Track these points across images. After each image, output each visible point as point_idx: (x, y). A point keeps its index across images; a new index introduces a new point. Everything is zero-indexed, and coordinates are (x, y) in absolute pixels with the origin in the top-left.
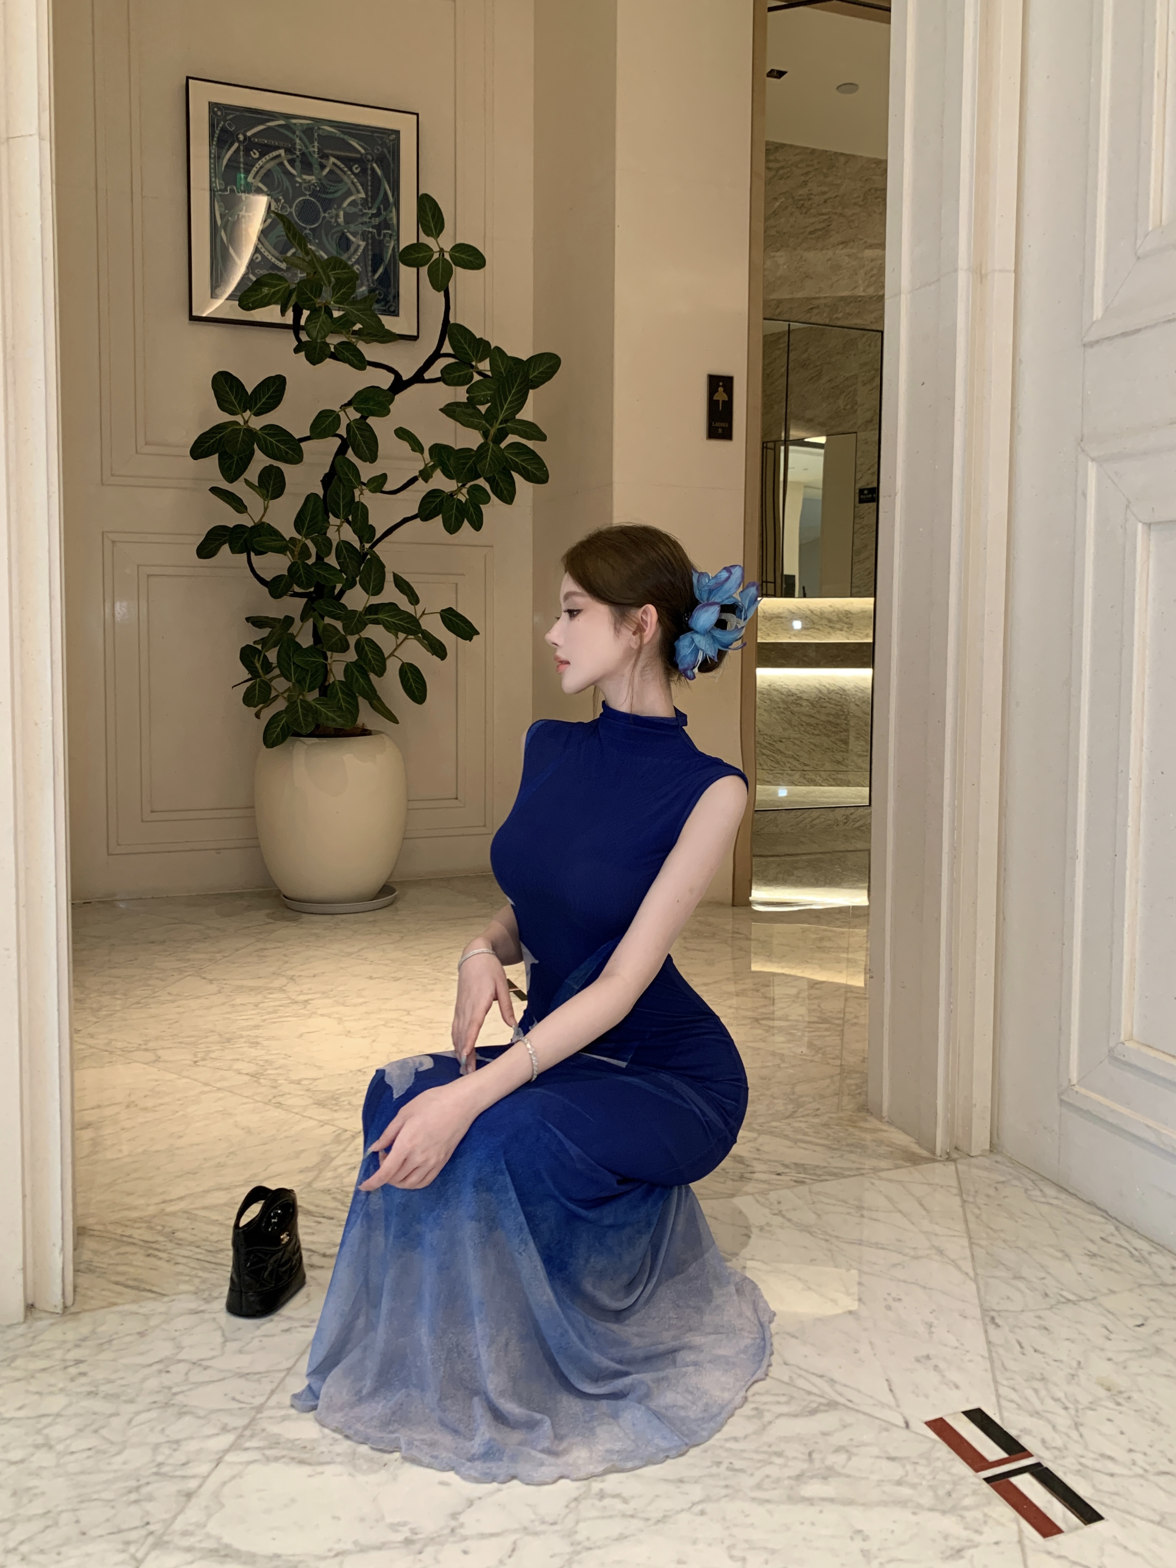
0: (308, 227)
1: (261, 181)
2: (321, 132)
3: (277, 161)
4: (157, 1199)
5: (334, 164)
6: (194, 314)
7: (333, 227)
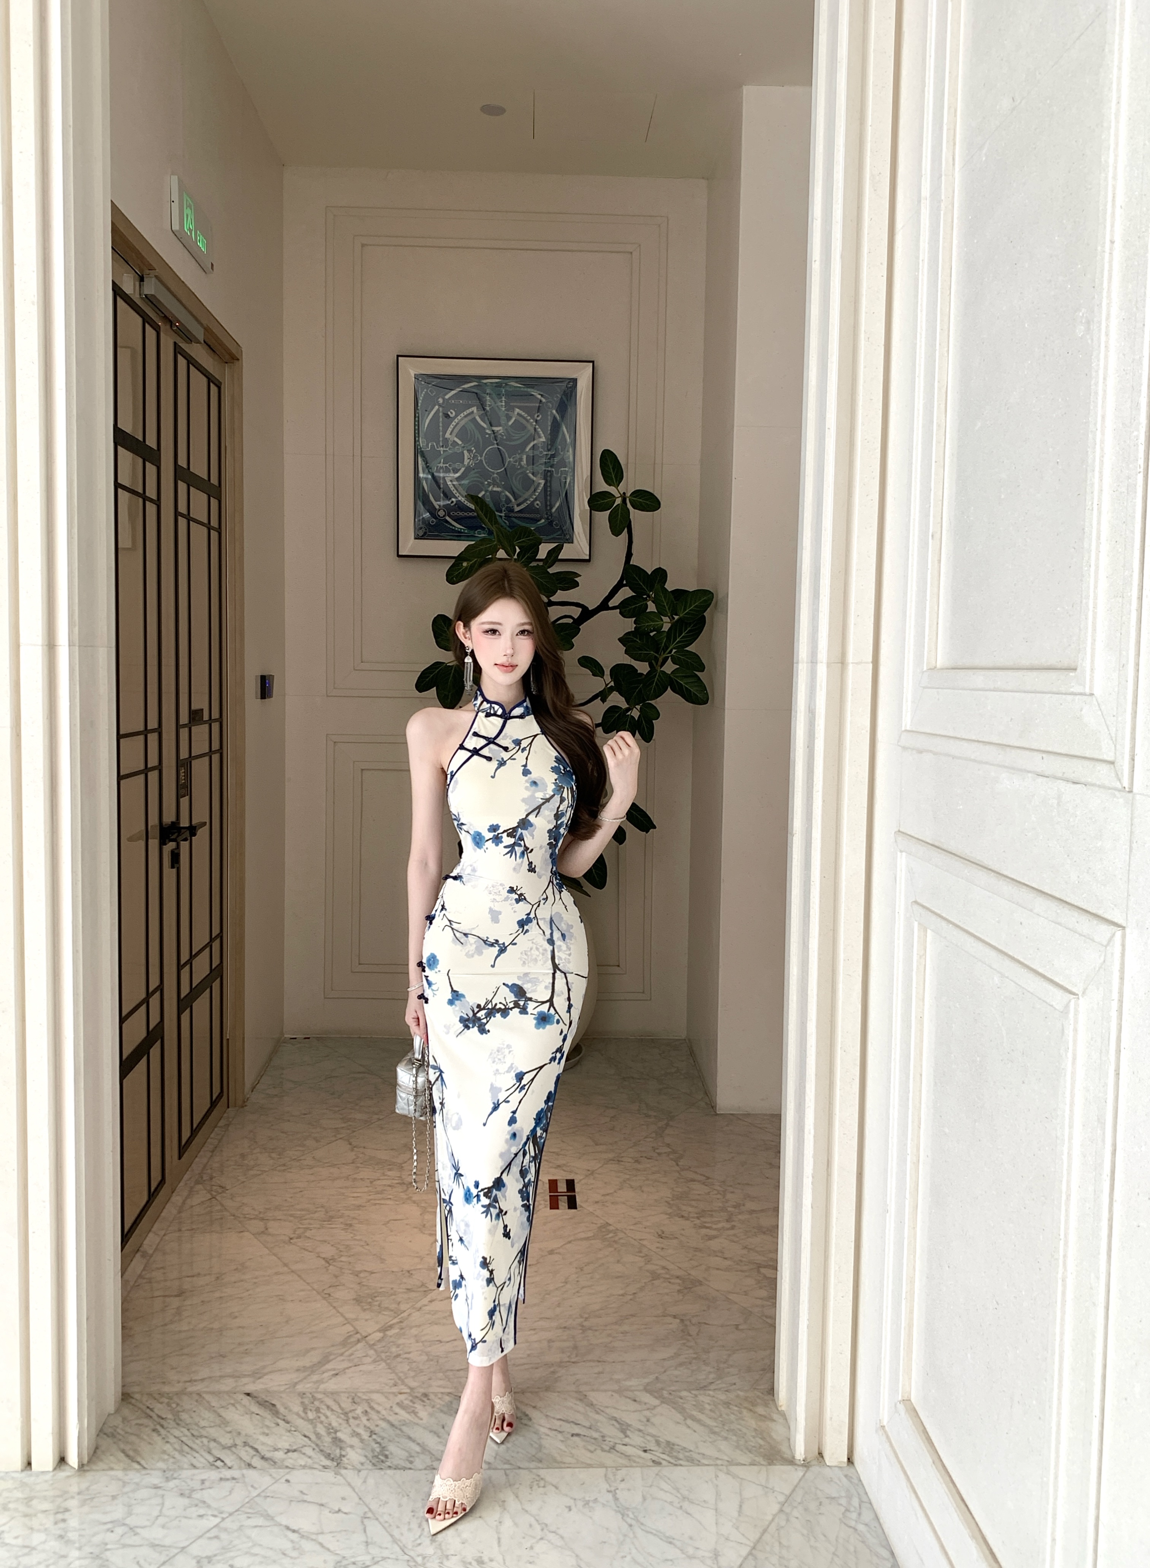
0: (496, 472)
1: (456, 436)
2: (508, 389)
3: (470, 418)
4: (187, 1378)
5: (518, 414)
6: (400, 554)
7: (519, 469)
